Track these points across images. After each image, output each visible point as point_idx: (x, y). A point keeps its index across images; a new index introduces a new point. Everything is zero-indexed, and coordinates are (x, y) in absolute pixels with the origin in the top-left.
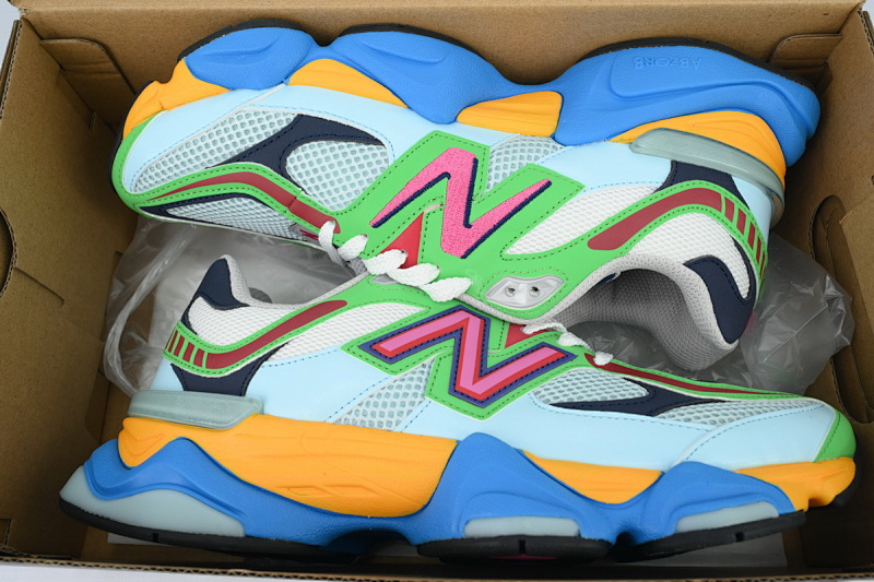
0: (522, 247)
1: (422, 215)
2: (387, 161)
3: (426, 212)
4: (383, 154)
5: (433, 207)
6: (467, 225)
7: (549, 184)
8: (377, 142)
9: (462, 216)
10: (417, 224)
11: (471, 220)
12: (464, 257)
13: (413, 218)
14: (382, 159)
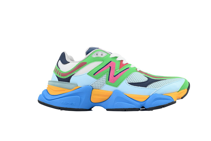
0: (99, 63)
1: (119, 69)
2: (127, 79)
3: (118, 70)
4: (128, 81)
5: (117, 70)
6: (110, 67)
7: (94, 75)
8: (129, 83)
9: (111, 68)
10: (120, 68)
11: (109, 68)
12: (111, 61)
13: (121, 68)
14: (128, 80)
